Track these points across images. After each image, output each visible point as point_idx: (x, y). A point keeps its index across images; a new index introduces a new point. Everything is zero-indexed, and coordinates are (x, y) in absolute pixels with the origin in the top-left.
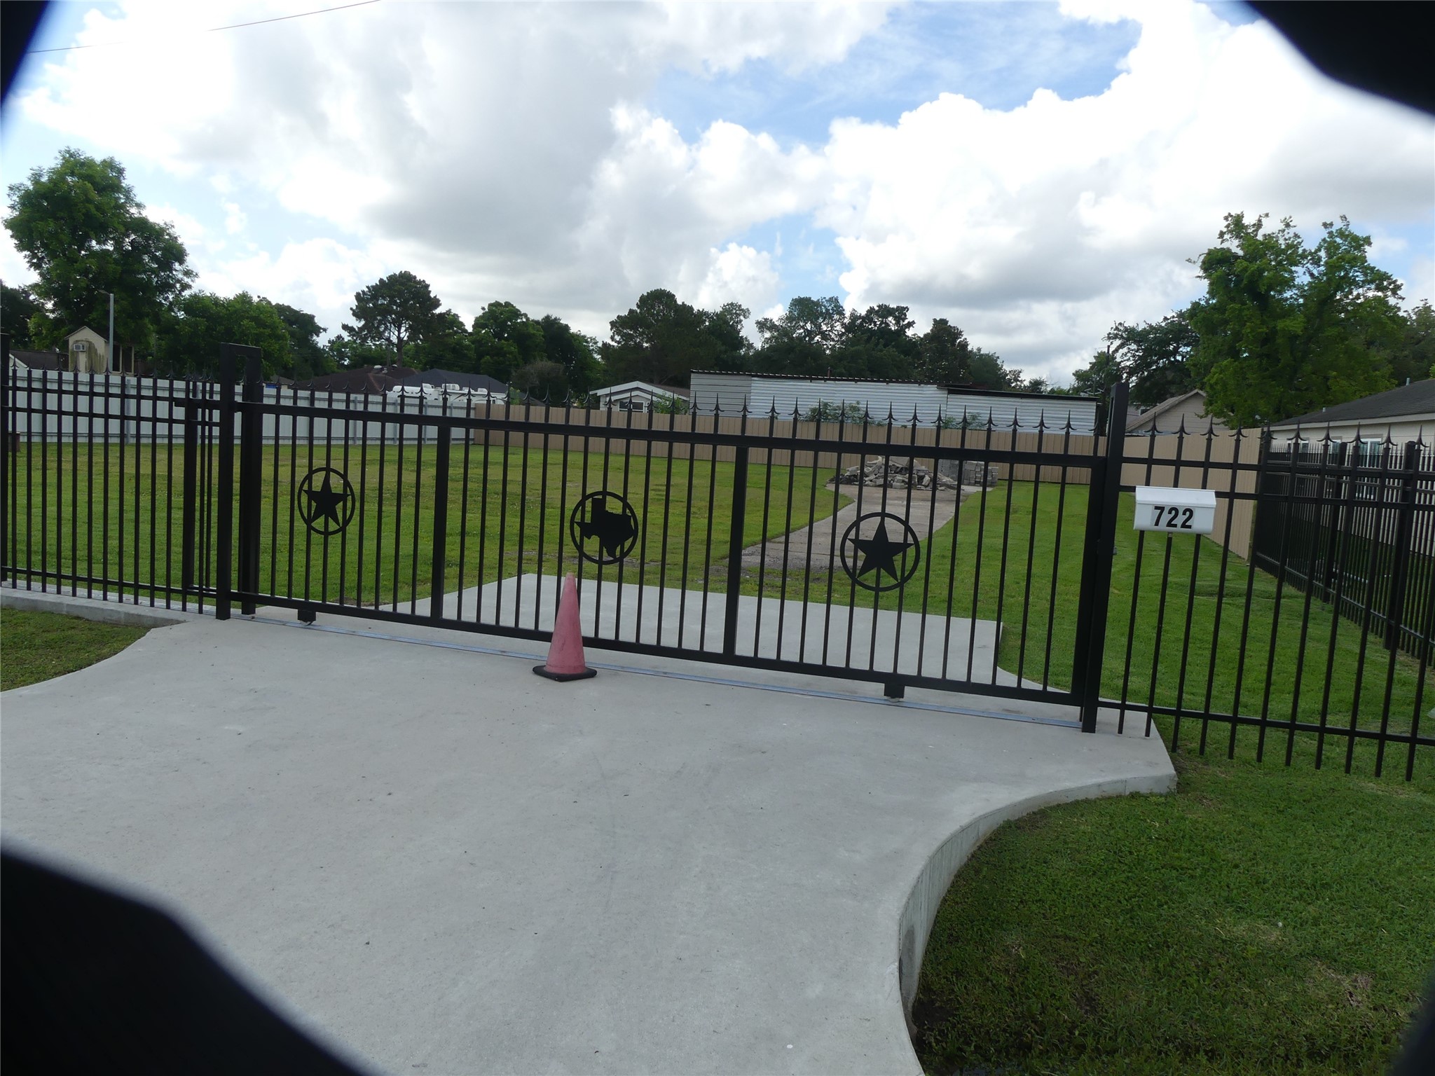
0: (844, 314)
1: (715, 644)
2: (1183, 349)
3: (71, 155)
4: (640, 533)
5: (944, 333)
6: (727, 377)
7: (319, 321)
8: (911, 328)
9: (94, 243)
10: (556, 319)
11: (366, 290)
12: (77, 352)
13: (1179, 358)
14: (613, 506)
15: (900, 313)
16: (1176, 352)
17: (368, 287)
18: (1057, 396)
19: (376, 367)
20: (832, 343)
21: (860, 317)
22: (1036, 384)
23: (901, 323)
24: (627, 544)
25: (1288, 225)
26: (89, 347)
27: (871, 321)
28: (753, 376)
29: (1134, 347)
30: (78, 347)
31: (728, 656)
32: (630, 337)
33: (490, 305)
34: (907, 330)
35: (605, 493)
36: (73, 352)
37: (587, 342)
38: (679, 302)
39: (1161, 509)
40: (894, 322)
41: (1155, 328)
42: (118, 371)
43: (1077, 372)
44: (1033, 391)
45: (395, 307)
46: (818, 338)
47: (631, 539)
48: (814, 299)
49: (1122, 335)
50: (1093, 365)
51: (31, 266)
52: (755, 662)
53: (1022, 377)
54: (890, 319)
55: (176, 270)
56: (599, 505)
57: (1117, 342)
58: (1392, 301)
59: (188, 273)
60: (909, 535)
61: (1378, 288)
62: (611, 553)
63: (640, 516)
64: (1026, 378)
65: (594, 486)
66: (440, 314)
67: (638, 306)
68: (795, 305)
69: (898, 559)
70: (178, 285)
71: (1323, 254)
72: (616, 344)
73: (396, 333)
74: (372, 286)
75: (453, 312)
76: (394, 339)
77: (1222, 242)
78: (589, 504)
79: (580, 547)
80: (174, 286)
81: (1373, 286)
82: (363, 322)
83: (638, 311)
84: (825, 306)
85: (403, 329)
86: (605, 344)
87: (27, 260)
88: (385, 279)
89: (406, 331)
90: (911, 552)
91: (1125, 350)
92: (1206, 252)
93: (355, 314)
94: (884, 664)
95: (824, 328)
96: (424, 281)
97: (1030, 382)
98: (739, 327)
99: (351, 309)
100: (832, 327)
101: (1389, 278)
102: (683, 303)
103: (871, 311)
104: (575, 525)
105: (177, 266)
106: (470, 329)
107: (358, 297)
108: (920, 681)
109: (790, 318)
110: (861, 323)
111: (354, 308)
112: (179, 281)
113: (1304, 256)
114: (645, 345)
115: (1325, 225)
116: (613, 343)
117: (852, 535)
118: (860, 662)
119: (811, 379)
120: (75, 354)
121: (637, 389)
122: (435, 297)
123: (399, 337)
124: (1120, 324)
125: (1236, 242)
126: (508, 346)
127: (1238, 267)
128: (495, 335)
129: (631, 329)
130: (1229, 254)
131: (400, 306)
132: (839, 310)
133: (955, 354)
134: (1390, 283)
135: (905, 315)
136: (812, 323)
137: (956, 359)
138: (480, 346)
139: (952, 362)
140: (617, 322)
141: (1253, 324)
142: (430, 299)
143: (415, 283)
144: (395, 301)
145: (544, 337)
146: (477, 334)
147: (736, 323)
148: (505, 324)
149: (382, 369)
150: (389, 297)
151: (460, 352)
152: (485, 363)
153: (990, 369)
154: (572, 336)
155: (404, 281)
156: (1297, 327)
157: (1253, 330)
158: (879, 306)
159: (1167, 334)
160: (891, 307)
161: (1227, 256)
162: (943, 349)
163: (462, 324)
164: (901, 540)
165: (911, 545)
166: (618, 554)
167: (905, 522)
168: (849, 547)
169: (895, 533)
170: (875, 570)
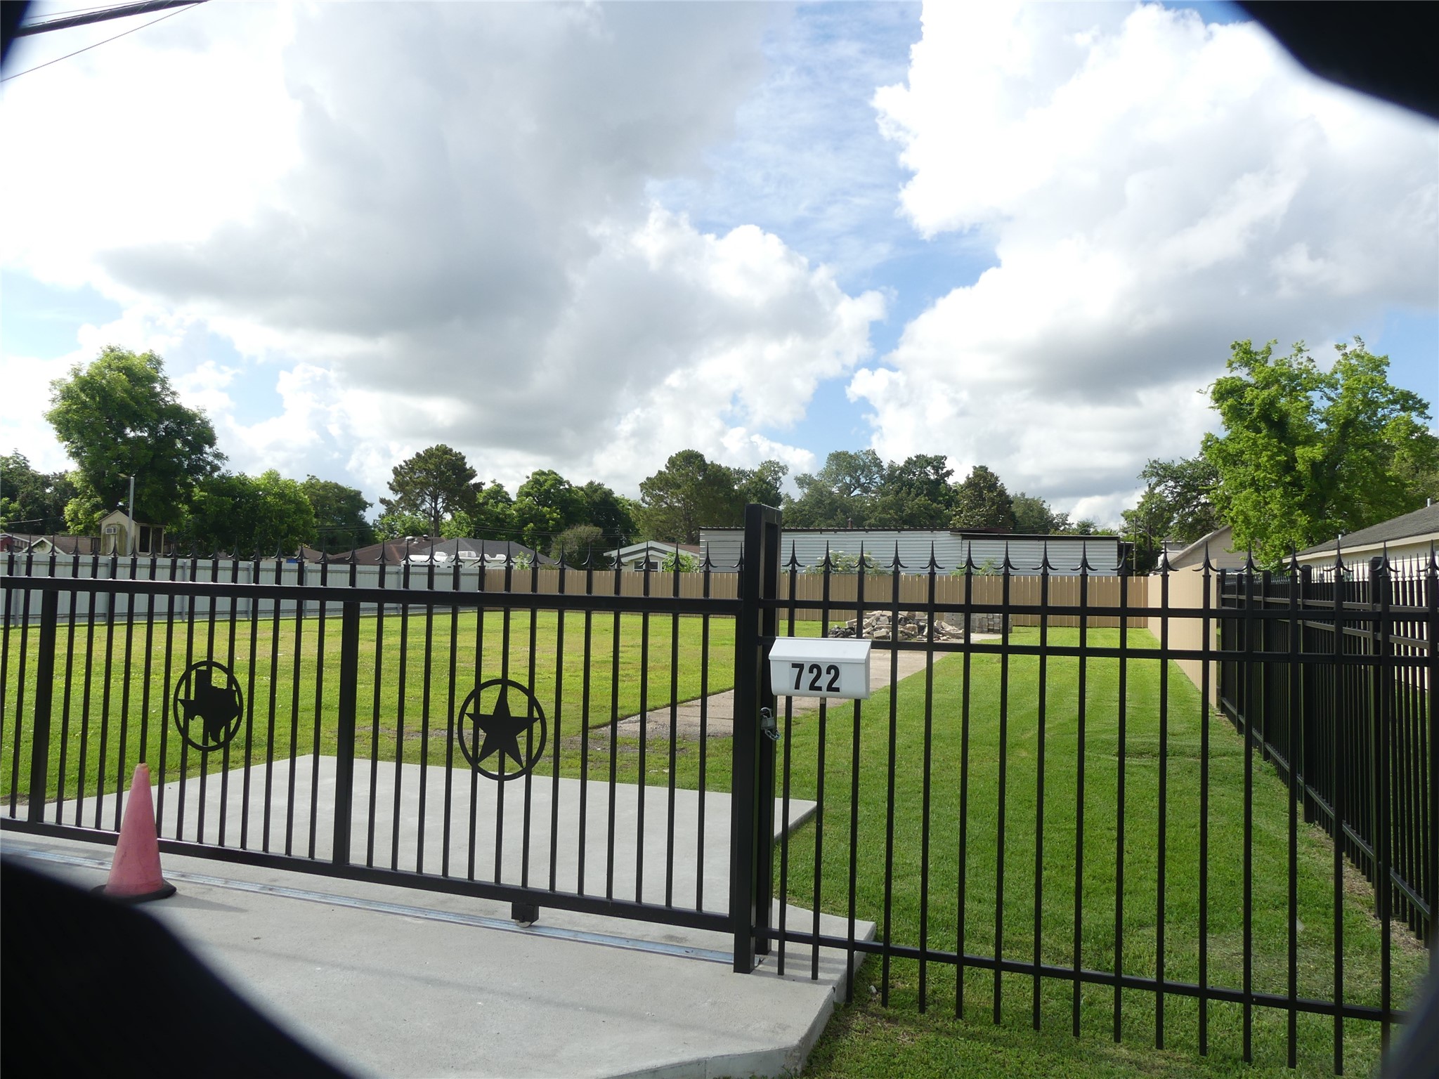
0: (882, 466)
3: (112, 350)
5: (983, 481)
7: (366, 497)
8: (950, 476)
9: (128, 430)
10: (599, 484)
11: (403, 464)
12: (109, 535)
14: (219, 679)
15: (938, 462)
17: (405, 461)
19: (408, 538)
20: (872, 496)
21: (899, 468)
22: (1085, 526)
23: (940, 472)
24: (234, 722)
26: (121, 530)
27: (910, 471)
29: (1171, 483)
30: (109, 531)
31: (340, 867)
32: (661, 498)
33: (534, 474)
34: (947, 479)
35: (210, 663)
36: (105, 535)
38: (708, 462)
39: (799, 666)
40: (932, 471)
41: (1191, 464)
42: (148, 551)
43: (1125, 512)
44: (1081, 533)
45: (432, 480)
46: (857, 492)
47: (236, 718)
48: (852, 453)
49: (1157, 473)
51: (70, 455)
52: (369, 874)
53: (1070, 520)
54: (929, 468)
55: (206, 453)
56: (204, 678)
57: (1154, 480)
58: (1418, 421)
59: (218, 456)
60: (534, 707)
61: (1404, 409)
62: (216, 738)
64: (1074, 520)
65: (200, 654)
66: (476, 484)
67: (667, 468)
68: (832, 460)
69: (521, 739)
70: (208, 468)
71: (1339, 376)
72: (647, 505)
73: (433, 504)
74: (410, 461)
75: (495, 481)
76: (431, 511)
77: (1232, 371)
78: (193, 675)
79: (184, 731)
80: (204, 468)
81: (1398, 407)
82: (399, 496)
83: (668, 472)
84: (862, 460)
85: (440, 500)
86: (637, 504)
87: (67, 450)
88: (422, 453)
89: (442, 501)
90: (537, 727)
91: (1162, 487)
92: (1217, 382)
93: (392, 488)
95: (863, 480)
96: (460, 453)
97: (1078, 525)
98: (778, 484)
99: (388, 483)
100: (871, 479)
101: (1413, 397)
102: (712, 462)
103: (909, 462)
104: (179, 702)
105: (207, 449)
106: (514, 498)
107: (395, 471)
108: (554, 899)
109: (825, 474)
110: (900, 474)
111: (392, 482)
112: (209, 463)
113: (1319, 380)
114: (677, 506)
115: (1339, 347)
116: (644, 505)
117: (470, 709)
118: (484, 873)
120: (107, 537)
121: (651, 549)
122: (471, 468)
123: (436, 508)
124: (1155, 461)
125: (1246, 370)
126: (550, 513)
127: (1249, 395)
128: (538, 504)
129: (660, 490)
130: (1238, 383)
131: (436, 478)
132: (877, 463)
133: (992, 499)
134: (1416, 403)
135: (944, 464)
136: (851, 476)
137: (993, 504)
138: (524, 514)
139: (990, 508)
140: (646, 484)
141: (1269, 453)
142: (466, 470)
143: (451, 455)
144: (432, 474)
145: (587, 502)
146: (521, 502)
147: (776, 479)
148: (548, 491)
149: (413, 540)
150: (425, 470)
151: (503, 521)
152: (528, 530)
153: (1035, 514)
154: (616, 500)
155: (440, 453)
156: (1317, 452)
157: (1271, 458)
158: (917, 457)
159: (1203, 469)
160: (929, 456)
161: (1236, 385)
162: (981, 495)
163: (506, 493)
164: (524, 714)
165: (537, 719)
166: (222, 738)
167: (529, 692)
168: (468, 723)
169: (518, 706)
170: (496, 753)
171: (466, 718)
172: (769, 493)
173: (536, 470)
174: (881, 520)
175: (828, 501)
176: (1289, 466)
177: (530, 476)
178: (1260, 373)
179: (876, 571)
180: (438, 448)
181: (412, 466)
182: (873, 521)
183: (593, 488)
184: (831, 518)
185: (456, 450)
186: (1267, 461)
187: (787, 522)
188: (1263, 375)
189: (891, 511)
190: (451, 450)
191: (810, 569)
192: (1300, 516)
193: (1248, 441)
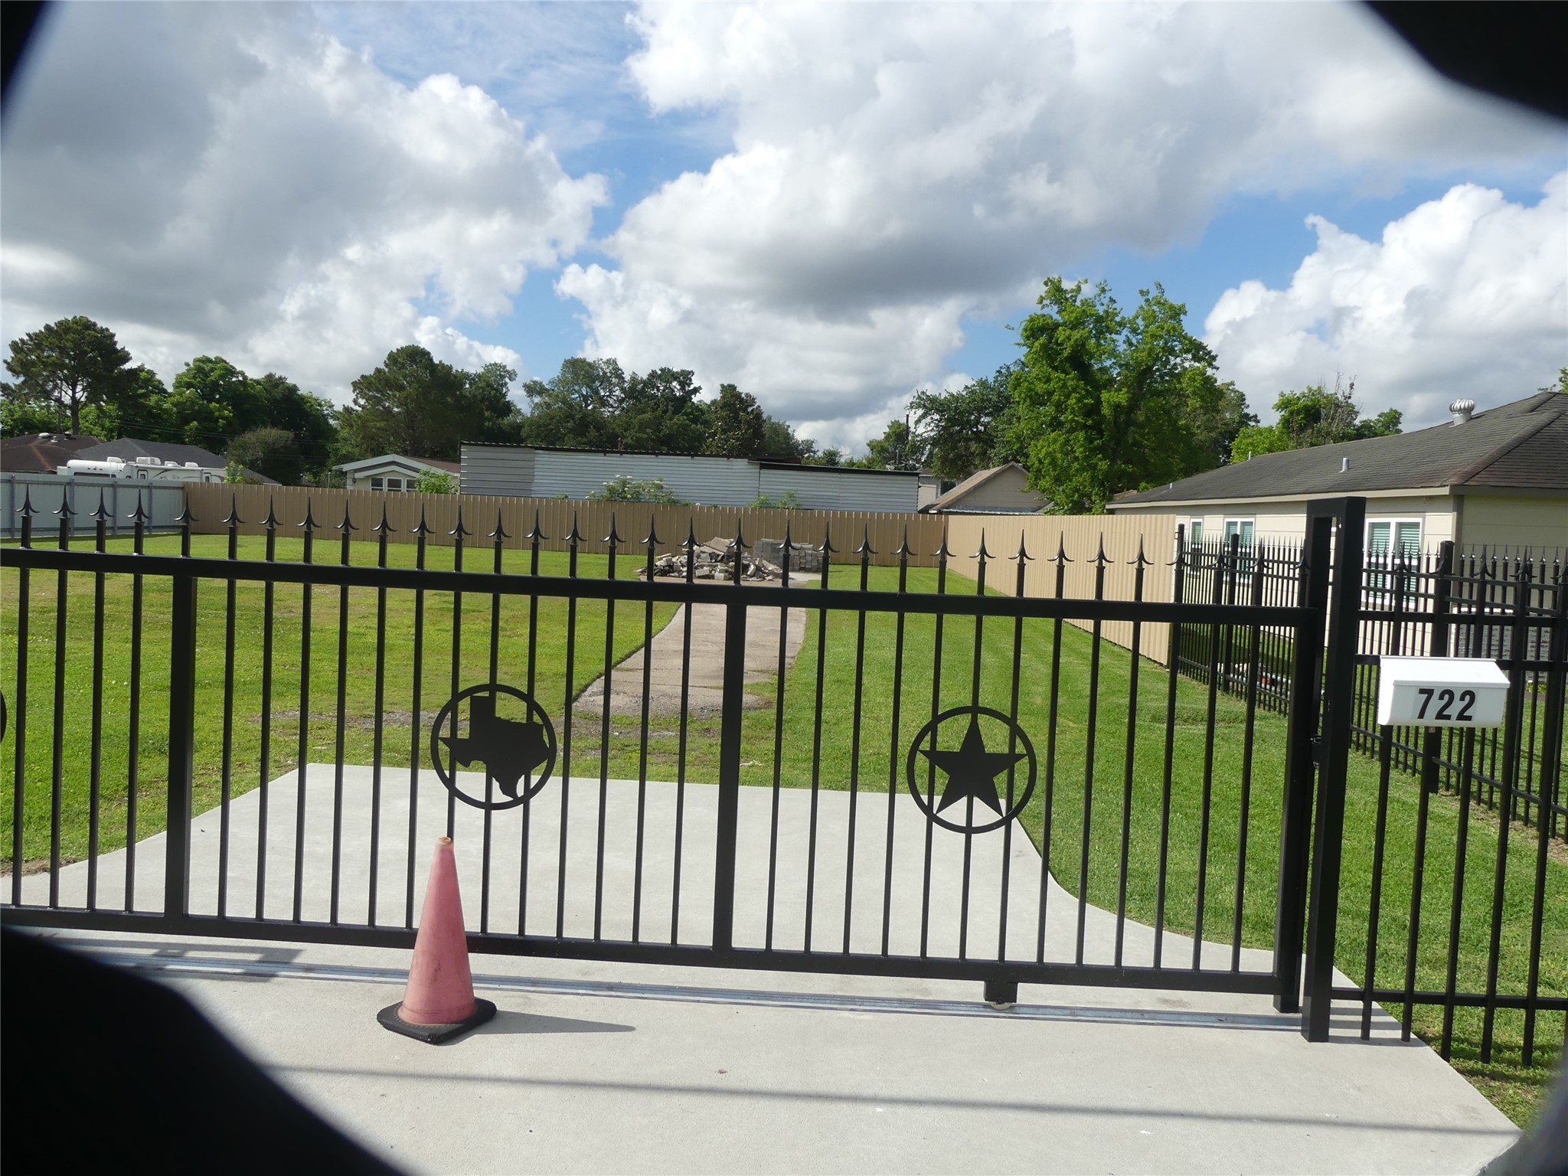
0: (623, 378)
1: (698, 931)
2: (985, 419)
4: (560, 754)
5: (734, 400)
6: (506, 449)
8: (697, 394)
10: (280, 378)
11: (26, 338)
13: (982, 428)
14: (510, 709)
15: (685, 377)
16: (977, 422)
17: (28, 335)
18: (852, 469)
19: (42, 435)
20: (610, 409)
21: (641, 381)
22: (831, 456)
23: (687, 388)
24: (541, 769)
25: (1103, 291)
27: (654, 386)
28: (537, 449)
29: (936, 417)
31: (722, 952)
32: (379, 401)
33: (196, 360)
34: (693, 396)
35: (494, 687)
37: (320, 405)
38: (436, 361)
39: (1427, 692)
40: (678, 387)
41: (956, 397)
43: (871, 442)
45: (67, 361)
46: (595, 404)
47: (544, 765)
48: (590, 360)
49: (924, 405)
50: (888, 436)
52: (768, 959)
53: (815, 447)
54: (675, 383)
56: (483, 709)
57: (920, 412)
58: (1210, 372)
60: (1018, 741)
61: (1196, 358)
62: (508, 788)
63: (557, 721)
64: (820, 449)
65: (475, 674)
66: (131, 370)
67: (387, 365)
68: (567, 367)
69: (1000, 781)
71: (1140, 322)
72: (360, 409)
73: (70, 392)
74: (34, 334)
75: (147, 367)
76: (67, 399)
77: (1043, 308)
78: (464, 705)
79: (449, 782)
81: (1190, 356)
82: (22, 379)
83: (387, 370)
84: (602, 369)
85: (79, 388)
86: (347, 409)
88: (53, 325)
89: (83, 390)
90: (1022, 767)
91: (928, 420)
92: (1028, 318)
93: (10, 368)
94: (982, 949)
95: (602, 392)
96: (107, 329)
97: (824, 453)
98: (504, 390)
99: (5, 362)
100: (611, 391)
101: (1204, 348)
102: (440, 362)
103: (653, 374)
104: (440, 742)
106: (170, 390)
107: (14, 346)
108: (1042, 972)
109: (560, 381)
110: (643, 388)
111: (10, 360)
113: (1121, 324)
114: (396, 409)
115: (1142, 292)
116: (357, 408)
117: (925, 745)
118: (943, 946)
119: (605, 452)
121: (393, 463)
122: (123, 349)
123: (73, 398)
124: (923, 393)
125: (1056, 308)
126: (219, 410)
127: (1061, 334)
128: (203, 397)
129: (378, 391)
130: (1050, 321)
131: (74, 360)
132: (618, 373)
133: (748, 422)
134: (1206, 354)
135: (691, 380)
136: (588, 386)
137: (749, 428)
138: (184, 409)
139: (746, 432)
140: (360, 383)
141: (1078, 395)
142: (116, 351)
143: (95, 330)
144: (68, 353)
145: (266, 399)
146: (181, 395)
147: (502, 385)
148: (215, 384)
149: (50, 438)
150: (59, 347)
151: (159, 416)
152: (191, 429)
153: (781, 439)
154: (302, 398)
155: (79, 328)
156: (1122, 397)
157: (1079, 400)
158: (662, 370)
159: (968, 404)
160: (675, 370)
161: (1048, 324)
162: (736, 418)
163: (160, 382)
164: (1005, 749)
165: (1021, 756)
166: (520, 791)
167: (1011, 721)
168: (922, 763)
169: (995, 738)
170: (965, 799)
171: (919, 756)
172: (498, 402)
173: (199, 356)
174: (638, 440)
175: (578, 416)
176: (1093, 410)
177: (191, 363)
178: (1072, 312)
179: (668, 501)
180: (75, 321)
181: (38, 341)
182: (629, 440)
183: (273, 383)
184: (583, 435)
185: (101, 324)
186: (1075, 403)
187: (529, 436)
188: (1074, 315)
189: (648, 430)
190: (95, 325)
191: (594, 495)
192: (1101, 460)
193: (1057, 382)
